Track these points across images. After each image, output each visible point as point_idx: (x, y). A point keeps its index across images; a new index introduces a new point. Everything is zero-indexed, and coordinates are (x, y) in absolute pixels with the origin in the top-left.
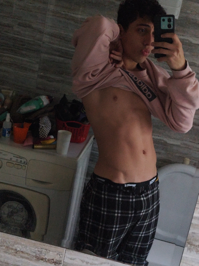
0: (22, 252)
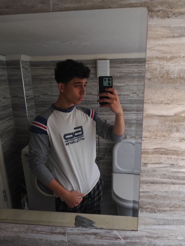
0: (42, 231)
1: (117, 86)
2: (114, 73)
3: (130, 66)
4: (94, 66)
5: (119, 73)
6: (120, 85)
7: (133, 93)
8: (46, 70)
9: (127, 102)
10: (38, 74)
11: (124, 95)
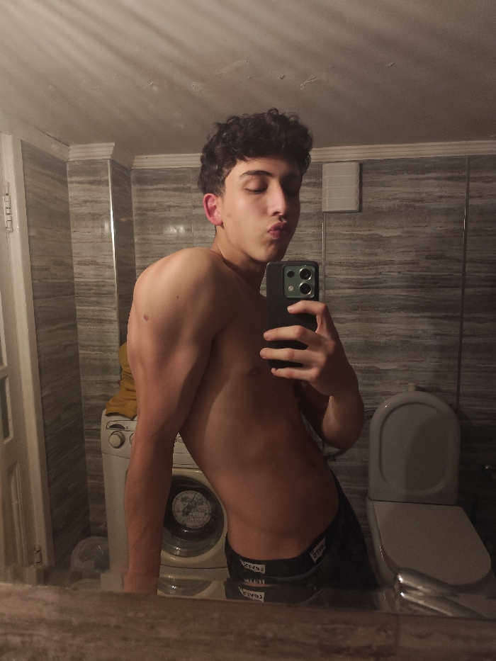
1: (382, 237)
2: (371, 200)
3: (422, 179)
4: (313, 180)
5: (388, 199)
6: (389, 235)
7: (427, 257)
8: (176, 193)
9: (410, 284)
10: (155, 204)
11: (404, 264)
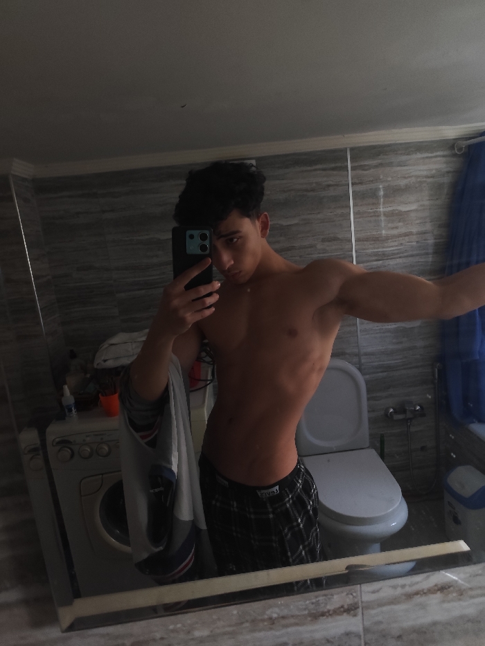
0: (283, 617)
1: (282, 226)
3: (311, 171)
5: (284, 191)
6: (289, 223)
7: (323, 240)
8: (83, 200)
10: (62, 212)
11: (303, 248)
